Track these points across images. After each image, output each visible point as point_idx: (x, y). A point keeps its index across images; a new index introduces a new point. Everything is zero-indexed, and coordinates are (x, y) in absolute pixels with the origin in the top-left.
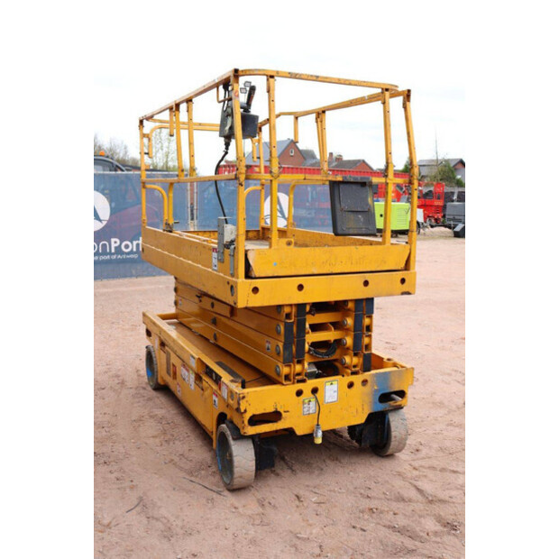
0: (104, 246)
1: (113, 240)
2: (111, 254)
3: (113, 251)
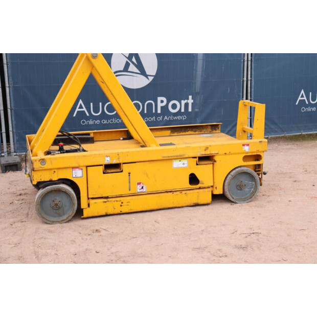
0: (150, 105)
1: (159, 99)
2: (157, 115)
3: (159, 111)
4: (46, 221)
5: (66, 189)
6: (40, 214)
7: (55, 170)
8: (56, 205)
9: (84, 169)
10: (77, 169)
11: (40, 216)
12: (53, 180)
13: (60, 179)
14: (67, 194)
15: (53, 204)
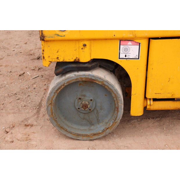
4: (65, 133)
5: (103, 81)
6: (56, 121)
7: (86, 43)
8: (85, 106)
9: (144, 43)
10: (130, 43)
11: (55, 123)
12: (81, 61)
13: (94, 60)
14: (106, 89)
15: (79, 104)
